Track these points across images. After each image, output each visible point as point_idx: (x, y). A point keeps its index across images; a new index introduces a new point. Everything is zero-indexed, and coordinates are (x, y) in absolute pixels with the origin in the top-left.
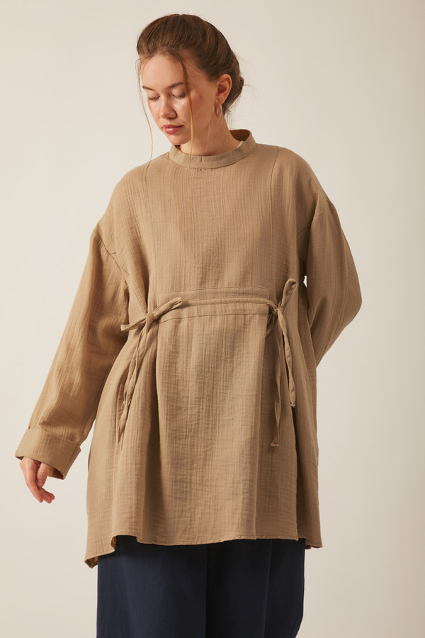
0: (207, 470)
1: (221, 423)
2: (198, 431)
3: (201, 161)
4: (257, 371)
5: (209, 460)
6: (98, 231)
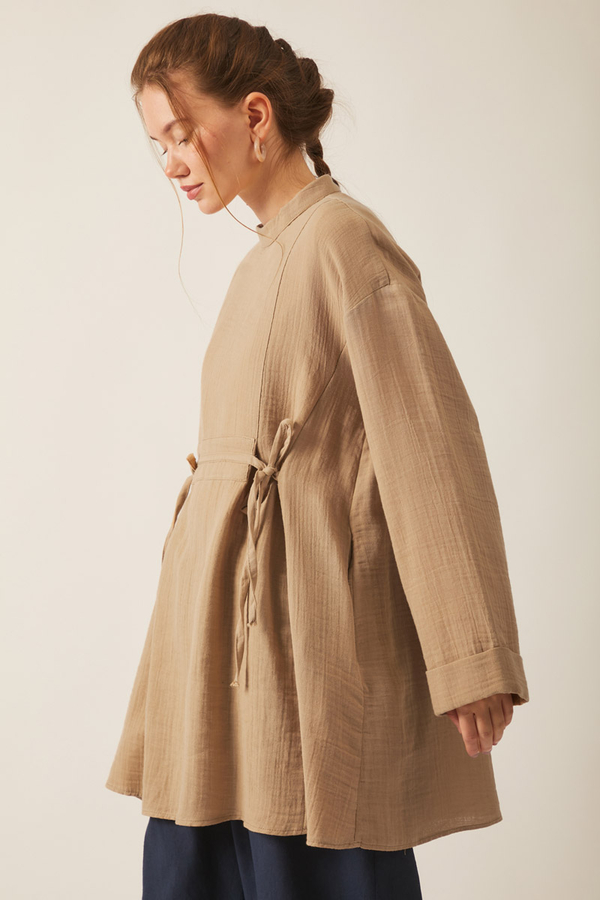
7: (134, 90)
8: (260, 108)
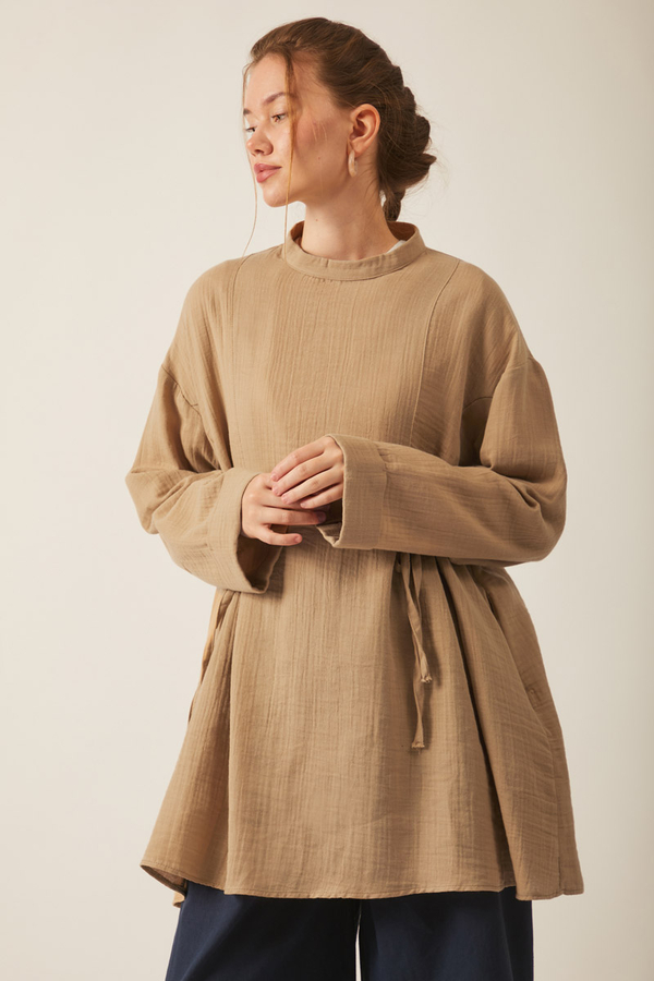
0: (297, 780)
1: (319, 706)
2: (285, 716)
3: (327, 266)
4: (377, 627)
5: (301, 763)
6: (169, 368)
7: (250, 60)
8: (367, 121)
